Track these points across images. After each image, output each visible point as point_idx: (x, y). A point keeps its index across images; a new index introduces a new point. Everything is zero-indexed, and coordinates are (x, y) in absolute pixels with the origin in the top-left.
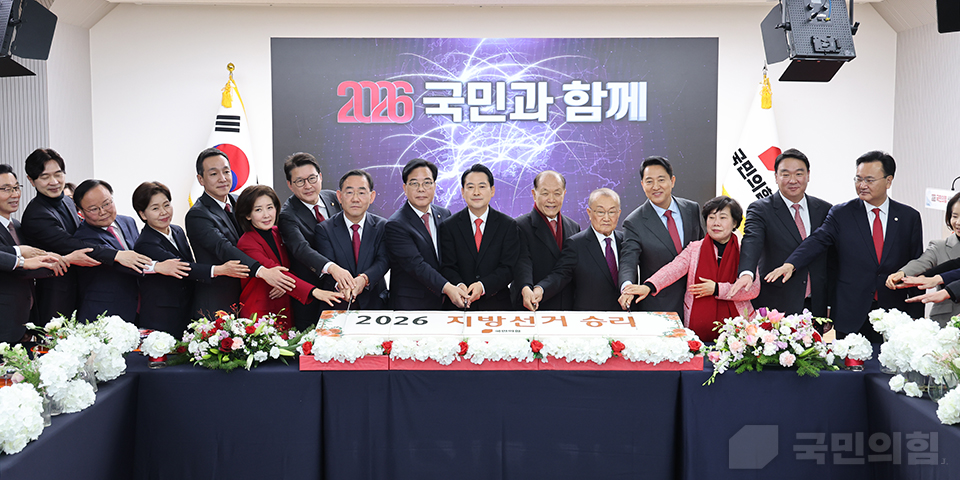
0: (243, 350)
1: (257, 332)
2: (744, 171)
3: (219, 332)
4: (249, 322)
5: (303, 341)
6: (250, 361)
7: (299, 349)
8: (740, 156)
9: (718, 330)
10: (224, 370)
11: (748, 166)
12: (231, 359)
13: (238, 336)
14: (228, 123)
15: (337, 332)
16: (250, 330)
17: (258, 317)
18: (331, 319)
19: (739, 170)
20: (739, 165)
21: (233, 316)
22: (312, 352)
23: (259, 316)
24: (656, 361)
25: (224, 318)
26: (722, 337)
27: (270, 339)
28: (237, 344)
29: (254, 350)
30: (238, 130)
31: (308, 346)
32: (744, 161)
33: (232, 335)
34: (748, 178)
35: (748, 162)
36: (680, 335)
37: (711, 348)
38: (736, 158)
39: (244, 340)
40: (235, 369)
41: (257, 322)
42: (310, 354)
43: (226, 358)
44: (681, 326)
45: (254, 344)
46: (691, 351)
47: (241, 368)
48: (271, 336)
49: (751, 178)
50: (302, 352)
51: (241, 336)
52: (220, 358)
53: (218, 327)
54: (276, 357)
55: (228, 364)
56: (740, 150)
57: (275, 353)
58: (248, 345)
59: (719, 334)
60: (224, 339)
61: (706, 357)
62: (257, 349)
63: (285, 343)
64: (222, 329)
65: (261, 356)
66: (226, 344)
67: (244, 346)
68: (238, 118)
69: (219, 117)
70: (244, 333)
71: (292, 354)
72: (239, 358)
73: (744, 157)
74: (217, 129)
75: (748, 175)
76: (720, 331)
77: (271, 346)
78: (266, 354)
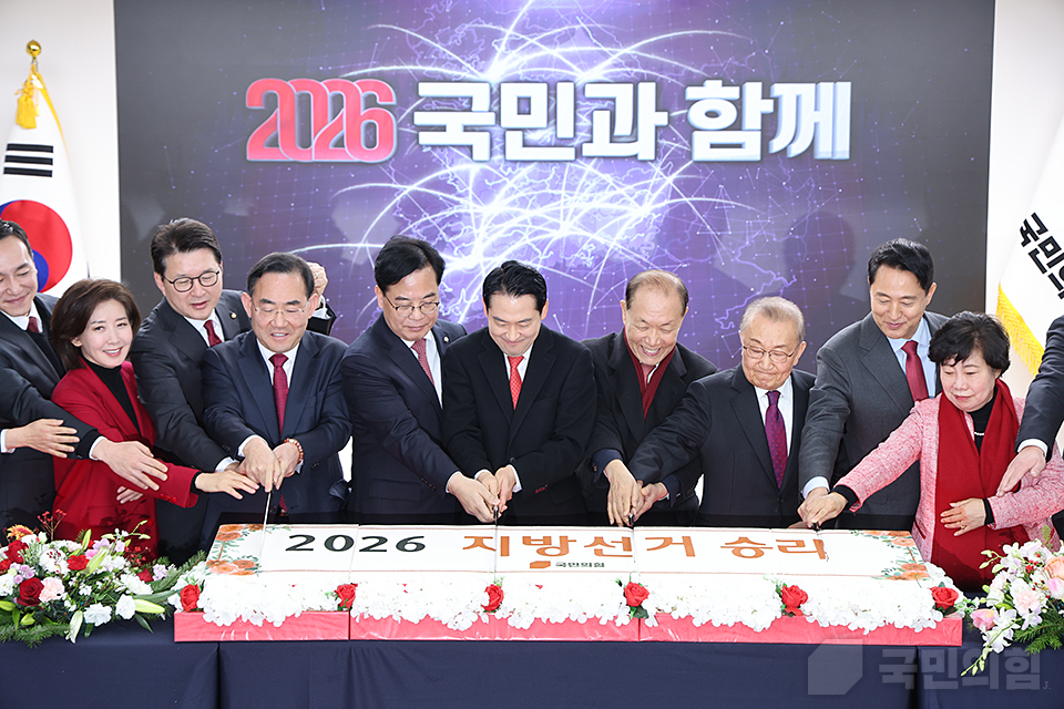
0: (62, 601)
1: (93, 567)
2: (1041, 256)
3: (15, 567)
4: (73, 546)
5: (181, 584)
6: (76, 624)
7: (175, 600)
8: (1035, 227)
9: (991, 566)
10: (23, 643)
11: (1050, 247)
12: (39, 622)
13: (54, 574)
14: (31, 160)
15: (248, 567)
16: (77, 563)
17: (93, 538)
18: (237, 542)
19: (1033, 254)
20: (1033, 245)
21: (43, 536)
22: (200, 605)
23: (96, 536)
24: (869, 627)
25: (27, 539)
26: (998, 582)
27: (116, 581)
28: (52, 591)
29: (84, 603)
30: (48, 174)
31: (191, 594)
32: (1043, 238)
33: (42, 574)
34: (1050, 271)
35: (1051, 240)
36: (915, 576)
37: (977, 601)
38: (1026, 232)
39: (65, 583)
40: (45, 640)
41: (90, 547)
42: (195, 609)
43: (27, 620)
44: (918, 558)
45: (86, 590)
46: (937, 607)
47: (59, 638)
48: (119, 574)
49: (1055, 270)
50: (179, 605)
51: (60, 576)
52: (16, 618)
53: (13, 558)
54: (128, 615)
55: (33, 631)
56: (1034, 216)
57: (126, 609)
58: (73, 593)
59: (993, 576)
60: (25, 580)
61: (967, 620)
62: (91, 601)
63: (146, 589)
64: (21, 562)
65: (99, 614)
66: (29, 591)
67: (64, 595)
68: (50, 149)
69: (11, 147)
70: (65, 570)
71: (159, 610)
72: (54, 620)
73: (1043, 230)
74: (8, 171)
75: (1051, 265)
76: (994, 571)
77: (120, 594)
78: (108, 609)
